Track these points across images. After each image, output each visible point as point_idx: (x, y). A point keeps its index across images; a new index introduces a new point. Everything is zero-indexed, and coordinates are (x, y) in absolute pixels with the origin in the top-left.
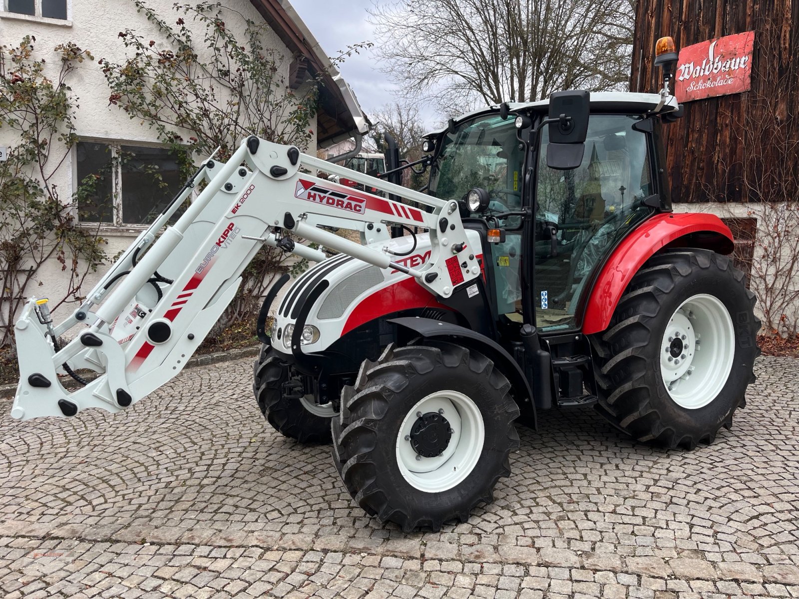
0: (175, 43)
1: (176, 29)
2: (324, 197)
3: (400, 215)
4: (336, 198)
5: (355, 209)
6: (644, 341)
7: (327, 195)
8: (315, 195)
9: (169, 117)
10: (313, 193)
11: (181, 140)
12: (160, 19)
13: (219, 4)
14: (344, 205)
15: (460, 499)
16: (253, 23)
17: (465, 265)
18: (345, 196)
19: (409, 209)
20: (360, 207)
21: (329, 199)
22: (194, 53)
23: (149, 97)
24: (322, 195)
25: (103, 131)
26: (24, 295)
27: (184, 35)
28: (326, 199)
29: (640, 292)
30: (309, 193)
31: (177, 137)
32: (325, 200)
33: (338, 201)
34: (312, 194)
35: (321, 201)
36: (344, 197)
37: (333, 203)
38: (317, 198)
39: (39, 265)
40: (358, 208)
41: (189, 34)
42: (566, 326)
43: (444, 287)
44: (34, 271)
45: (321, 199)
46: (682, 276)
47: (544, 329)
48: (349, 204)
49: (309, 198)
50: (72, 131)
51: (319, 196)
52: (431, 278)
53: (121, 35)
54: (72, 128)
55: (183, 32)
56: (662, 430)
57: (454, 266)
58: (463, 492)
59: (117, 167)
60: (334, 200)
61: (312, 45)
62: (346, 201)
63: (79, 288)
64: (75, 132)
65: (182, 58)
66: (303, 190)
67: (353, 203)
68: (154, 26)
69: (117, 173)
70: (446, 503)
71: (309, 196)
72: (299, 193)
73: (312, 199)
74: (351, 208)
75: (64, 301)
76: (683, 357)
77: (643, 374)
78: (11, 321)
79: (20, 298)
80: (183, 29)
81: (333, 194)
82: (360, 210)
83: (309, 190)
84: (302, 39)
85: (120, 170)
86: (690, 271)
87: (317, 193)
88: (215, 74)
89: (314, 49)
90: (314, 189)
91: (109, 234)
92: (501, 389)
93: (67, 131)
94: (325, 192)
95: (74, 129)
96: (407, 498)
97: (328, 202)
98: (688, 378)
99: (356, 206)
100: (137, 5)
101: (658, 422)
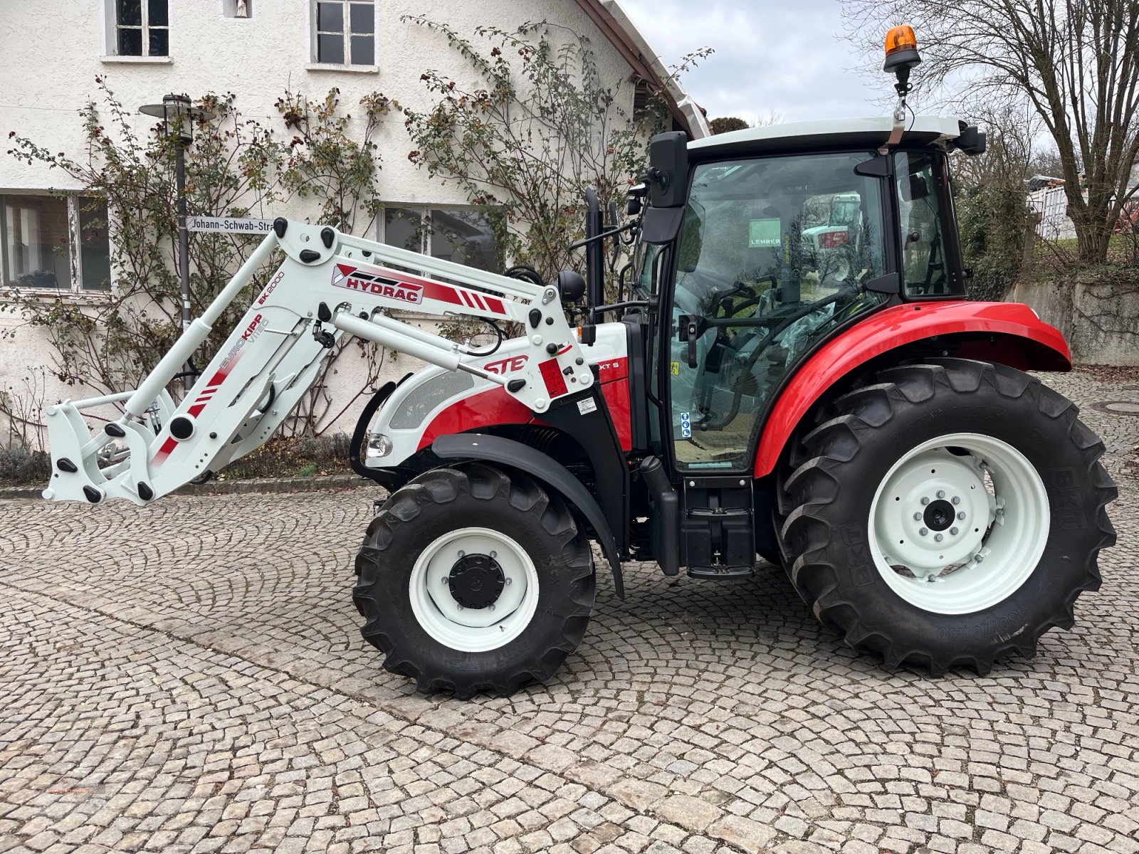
0: (492, 78)
1: (492, 61)
2: (368, 284)
3: (471, 305)
4: (383, 285)
5: (409, 297)
6: (826, 496)
7: (372, 281)
8: (357, 281)
9: (478, 172)
10: (354, 279)
11: (495, 200)
12: (474, 51)
13: (544, 22)
14: (394, 293)
15: (495, 665)
16: (588, 40)
17: (569, 371)
18: (396, 283)
19: (485, 298)
20: (416, 295)
21: (374, 286)
22: (513, 89)
23: (457, 151)
24: (366, 281)
25: (409, 194)
26: (324, 384)
27: (501, 67)
28: (370, 286)
29: (833, 422)
30: (350, 280)
31: (490, 197)
32: (369, 288)
33: (386, 288)
34: (353, 281)
35: (364, 289)
36: (394, 283)
37: (379, 291)
38: (360, 286)
39: (341, 351)
40: (412, 297)
41: (506, 66)
42: (729, 464)
43: (537, 398)
44: (336, 357)
45: (365, 287)
46: (911, 402)
47: (690, 466)
48: (400, 291)
49: (349, 285)
50: (375, 198)
51: (362, 283)
52: (517, 386)
53: (424, 77)
54: (374, 193)
55: (499, 65)
56: (865, 635)
57: (552, 374)
58: (502, 658)
59: (426, 236)
60: (380, 288)
61: (650, 62)
62: (396, 288)
63: (376, 378)
64: (378, 197)
65: (498, 97)
66: (341, 277)
67: (406, 291)
68: (469, 60)
69: (426, 243)
70: (474, 667)
71: (349, 283)
72: (336, 280)
73: (352, 286)
74: (403, 297)
75: (362, 392)
76: (953, 532)
77: (824, 545)
78: (311, 412)
79: (320, 387)
80: (500, 60)
81: (379, 280)
82: (415, 300)
83: (349, 277)
84: (637, 56)
85: (429, 240)
86: (930, 395)
87: (359, 279)
88: (537, 113)
89: (653, 66)
90: (355, 275)
91: (412, 316)
92: (560, 535)
93: (369, 197)
94: (370, 278)
95: (377, 194)
96: (421, 649)
97: (373, 290)
98: (974, 566)
99: (409, 294)
100: (450, 37)
101: (856, 621)
